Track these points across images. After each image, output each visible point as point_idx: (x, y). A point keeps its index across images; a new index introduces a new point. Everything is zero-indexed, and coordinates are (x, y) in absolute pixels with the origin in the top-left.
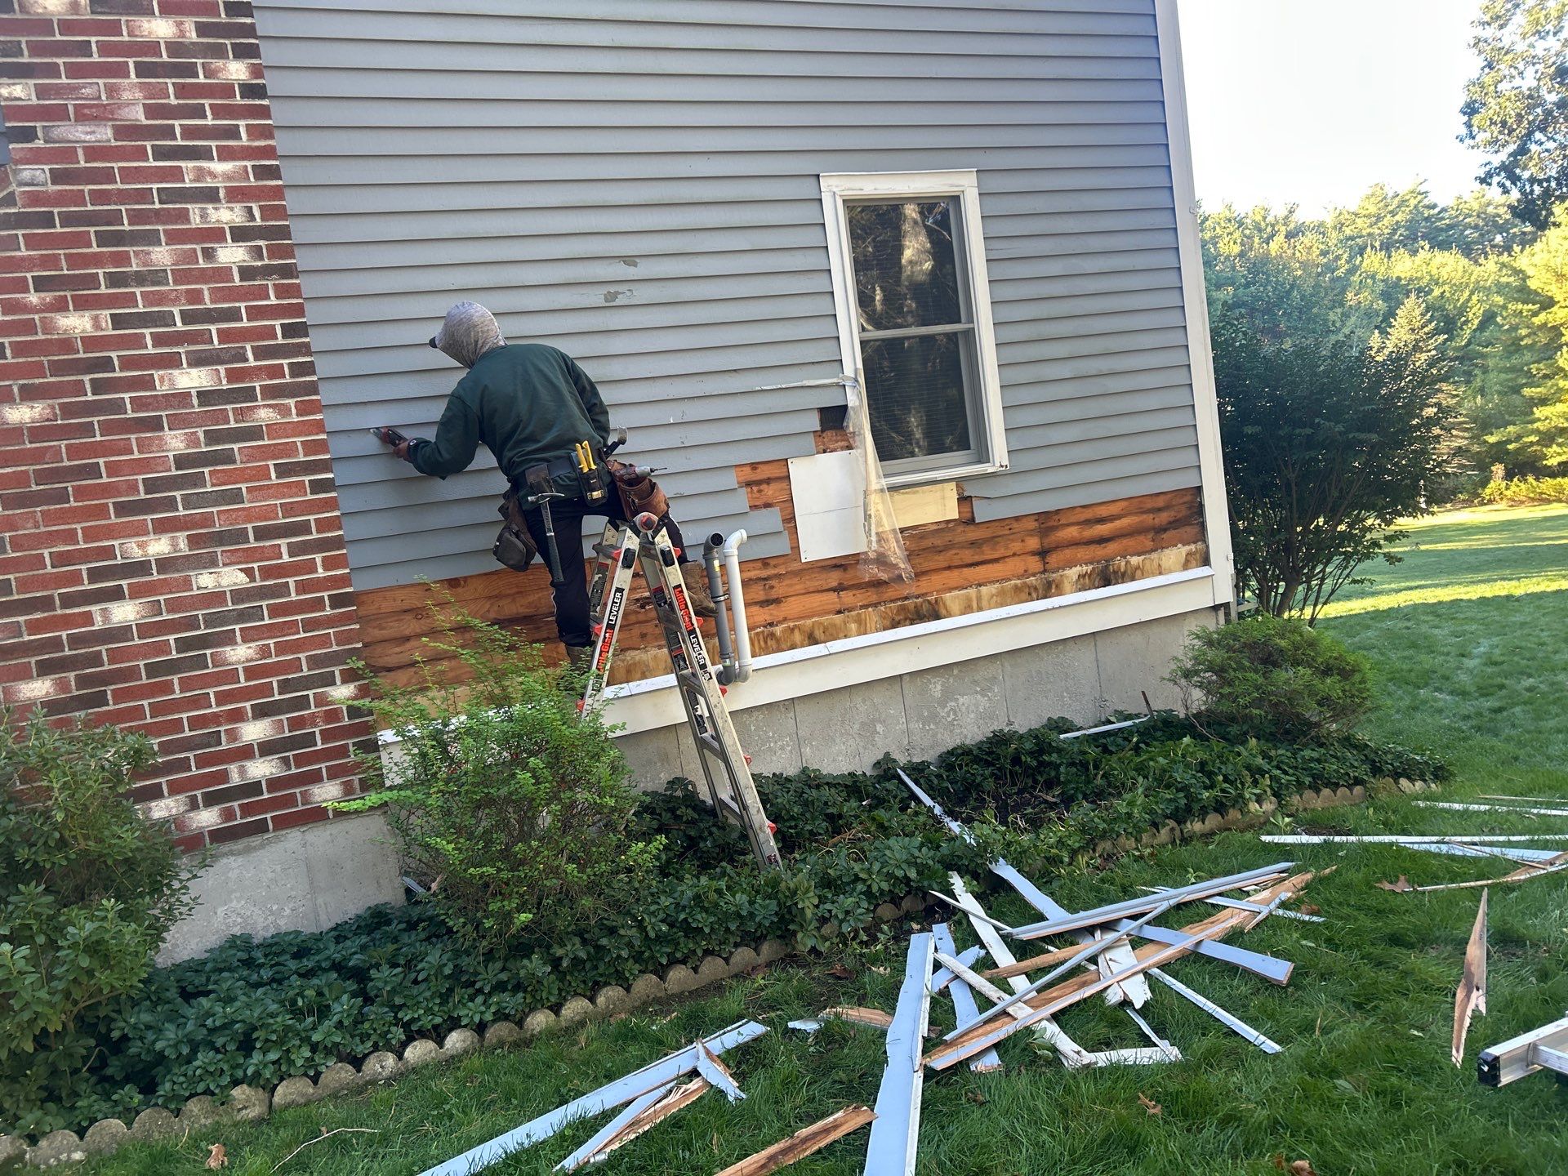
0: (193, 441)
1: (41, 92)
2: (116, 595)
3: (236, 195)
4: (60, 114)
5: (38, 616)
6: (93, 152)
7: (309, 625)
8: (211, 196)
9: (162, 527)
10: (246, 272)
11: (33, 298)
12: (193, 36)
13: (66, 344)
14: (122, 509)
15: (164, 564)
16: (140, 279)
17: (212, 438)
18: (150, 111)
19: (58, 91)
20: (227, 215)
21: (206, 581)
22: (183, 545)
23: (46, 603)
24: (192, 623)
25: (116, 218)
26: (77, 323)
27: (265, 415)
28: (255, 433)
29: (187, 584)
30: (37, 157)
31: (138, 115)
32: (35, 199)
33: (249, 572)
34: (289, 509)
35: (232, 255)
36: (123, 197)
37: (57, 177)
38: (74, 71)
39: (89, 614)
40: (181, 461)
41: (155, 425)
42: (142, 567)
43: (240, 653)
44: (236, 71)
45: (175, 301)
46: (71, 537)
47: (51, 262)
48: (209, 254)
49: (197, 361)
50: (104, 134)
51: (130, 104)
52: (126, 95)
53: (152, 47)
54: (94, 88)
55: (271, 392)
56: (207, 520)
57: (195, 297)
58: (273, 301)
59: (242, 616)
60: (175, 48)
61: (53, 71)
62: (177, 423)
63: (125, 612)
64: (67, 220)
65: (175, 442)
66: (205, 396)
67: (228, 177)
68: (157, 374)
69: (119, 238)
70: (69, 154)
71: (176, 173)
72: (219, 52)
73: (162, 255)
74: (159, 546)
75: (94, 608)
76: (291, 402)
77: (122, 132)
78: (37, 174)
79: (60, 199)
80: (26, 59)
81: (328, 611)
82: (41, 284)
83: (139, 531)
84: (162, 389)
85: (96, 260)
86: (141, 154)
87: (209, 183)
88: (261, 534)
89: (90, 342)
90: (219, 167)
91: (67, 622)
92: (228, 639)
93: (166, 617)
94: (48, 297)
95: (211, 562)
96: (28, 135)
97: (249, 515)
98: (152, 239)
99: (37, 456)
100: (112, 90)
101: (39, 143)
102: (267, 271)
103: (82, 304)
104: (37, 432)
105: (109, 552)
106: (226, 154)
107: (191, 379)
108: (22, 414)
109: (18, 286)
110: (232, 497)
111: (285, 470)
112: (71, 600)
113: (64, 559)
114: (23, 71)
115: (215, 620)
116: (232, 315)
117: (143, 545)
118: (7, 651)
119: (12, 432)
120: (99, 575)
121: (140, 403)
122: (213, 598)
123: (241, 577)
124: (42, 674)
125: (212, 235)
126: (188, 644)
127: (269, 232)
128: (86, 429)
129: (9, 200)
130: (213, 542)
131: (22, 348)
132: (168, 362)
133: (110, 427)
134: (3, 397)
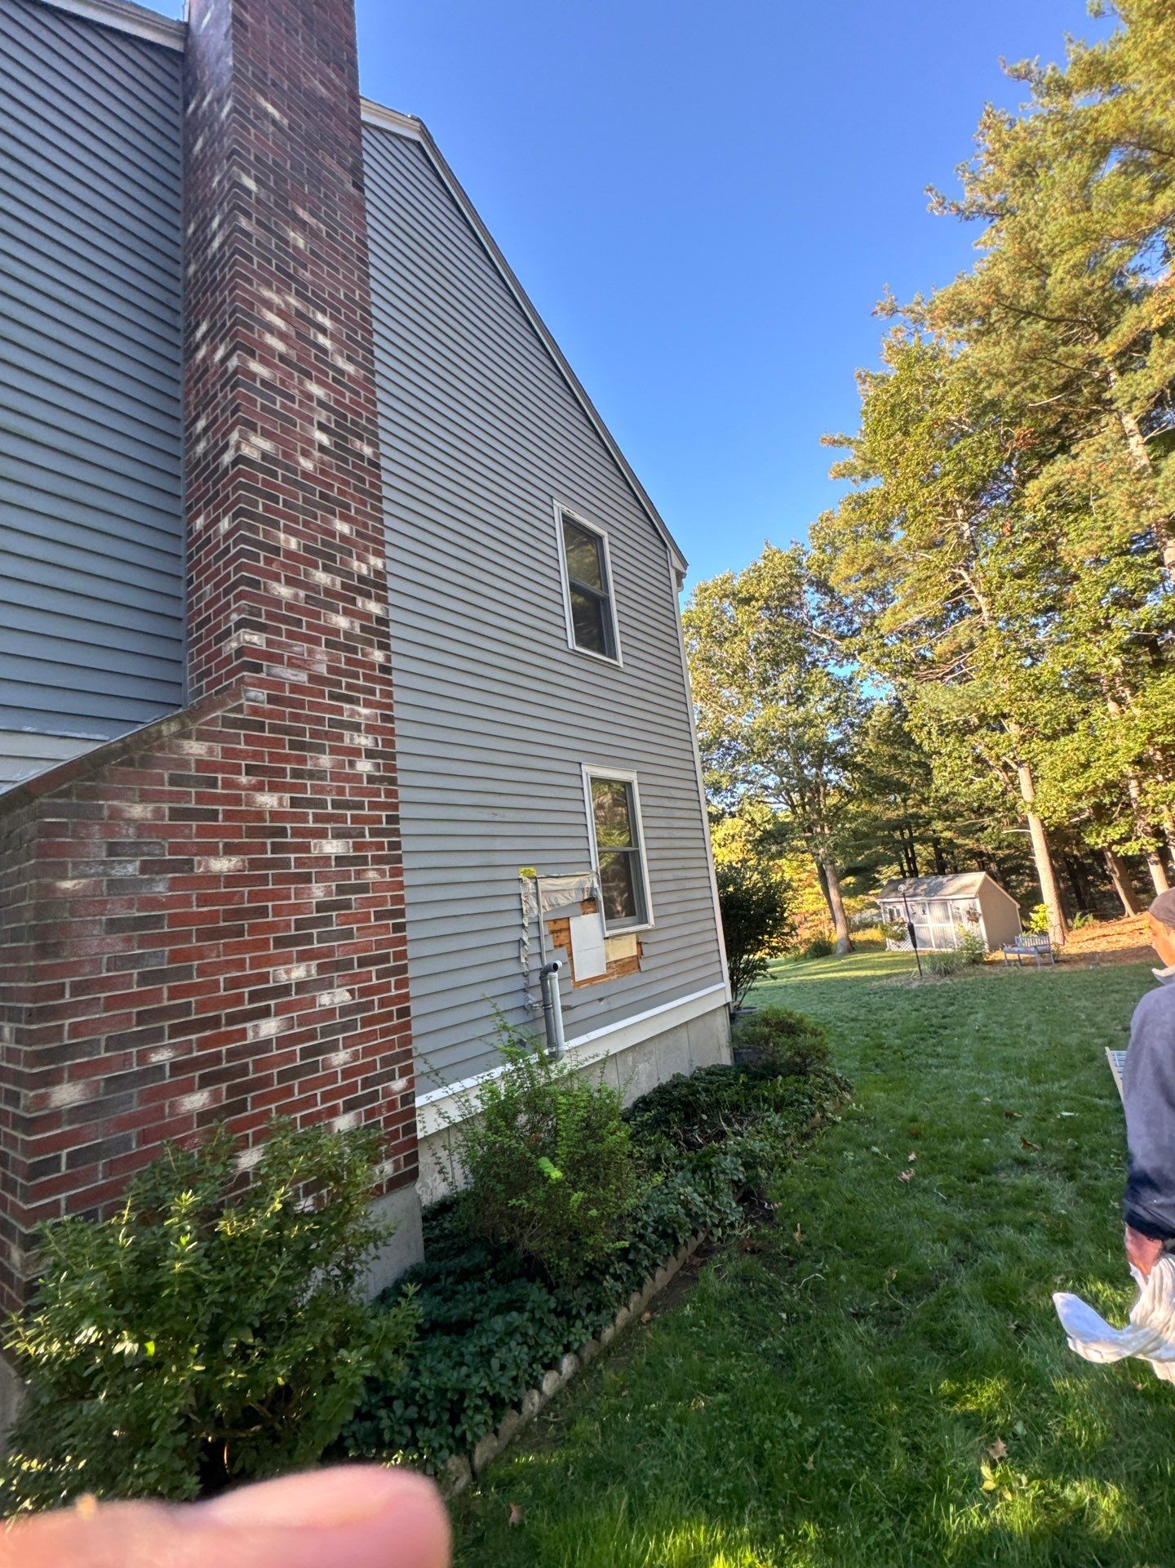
0: (328, 893)
1: (269, 643)
2: (265, 1013)
3: (371, 729)
4: (276, 659)
5: (209, 1033)
6: (295, 688)
7: (385, 1032)
8: (356, 727)
9: (304, 957)
10: (371, 779)
11: (244, 779)
12: (358, 630)
13: (259, 815)
14: (279, 942)
15: (301, 986)
16: (312, 775)
17: (341, 890)
18: (330, 669)
19: (280, 645)
20: (364, 741)
21: (325, 999)
22: (314, 971)
23: (215, 1022)
24: (311, 1035)
25: (302, 732)
26: (268, 801)
27: (372, 876)
28: (363, 888)
29: (312, 1002)
30: (260, 684)
31: (323, 669)
32: (255, 711)
33: (351, 992)
34: (380, 944)
35: (364, 766)
36: (309, 719)
37: (271, 699)
38: (291, 635)
39: (243, 1031)
40: (321, 906)
41: (306, 878)
42: (285, 990)
43: (340, 1058)
44: (378, 656)
45: (329, 793)
46: (240, 965)
47: (257, 755)
48: (352, 764)
49: (338, 835)
50: (302, 678)
51: (320, 662)
52: (318, 657)
53: (336, 632)
54: (300, 648)
55: (378, 860)
56: (330, 952)
57: (341, 791)
58: (383, 799)
59: (345, 1027)
60: (348, 635)
61: (277, 631)
62: (321, 877)
63: (269, 1028)
64: (274, 729)
65: (318, 892)
66: (340, 860)
67: (367, 717)
68: (313, 842)
69: (302, 746)
70: (280, 685)
71: (340, 711)
72: (370, 643)
73: (326, 761)
74: (299, 972)
75: (249, 1025)
76: (387, 867)
77: (313, 678)
78: (259, 695)
79: (270, 714)
80: (262, 620)
81: (395, 1022)
82: (250, 770)
83: (287, 960)
84: (315, 853)
85: (286, 758)
86: (321, 694)
87: (356, 719)
88: (363, 962)
89: (275, 815)
90: (364, 711)
91: (228, 1037)
92: (333, 1047)
93: (296, 1030)
94: (254, 780)
95: (328, 985)
96: (258, 668)
97: (357, 948)
98: (320, 749)
99: (227, 898)
100: (311, 652)
101: (263, 675)
102: (381, 780)
103: (274, 788)
104: (232, 879)
105: (262, 978)
106: (368, 704)
107: (332, 847)
108: (222, 865)
109: (236, 770)
110: (348, 934)
111: (379, 916)
112: (232, 1019)
113: (233, 983)
114: (260, 628)
115: (326, 1032)
116: (360, 806)
117: (288, 972)
118: (176, 1068)
119: (213, 879)
120: (254, 996)
121: (300, 863)
122: (330, 1013)
123: (347, 996)
124: (202, 1086)
125: (355, 752)
126: (306, 1053)
127: (385, 756)
128: (263, 880)
129: (239, 709)
130: (331, 969)
131: (228, 815)
132: (321, 834)
133: (278, 879)
134: (212, 851)
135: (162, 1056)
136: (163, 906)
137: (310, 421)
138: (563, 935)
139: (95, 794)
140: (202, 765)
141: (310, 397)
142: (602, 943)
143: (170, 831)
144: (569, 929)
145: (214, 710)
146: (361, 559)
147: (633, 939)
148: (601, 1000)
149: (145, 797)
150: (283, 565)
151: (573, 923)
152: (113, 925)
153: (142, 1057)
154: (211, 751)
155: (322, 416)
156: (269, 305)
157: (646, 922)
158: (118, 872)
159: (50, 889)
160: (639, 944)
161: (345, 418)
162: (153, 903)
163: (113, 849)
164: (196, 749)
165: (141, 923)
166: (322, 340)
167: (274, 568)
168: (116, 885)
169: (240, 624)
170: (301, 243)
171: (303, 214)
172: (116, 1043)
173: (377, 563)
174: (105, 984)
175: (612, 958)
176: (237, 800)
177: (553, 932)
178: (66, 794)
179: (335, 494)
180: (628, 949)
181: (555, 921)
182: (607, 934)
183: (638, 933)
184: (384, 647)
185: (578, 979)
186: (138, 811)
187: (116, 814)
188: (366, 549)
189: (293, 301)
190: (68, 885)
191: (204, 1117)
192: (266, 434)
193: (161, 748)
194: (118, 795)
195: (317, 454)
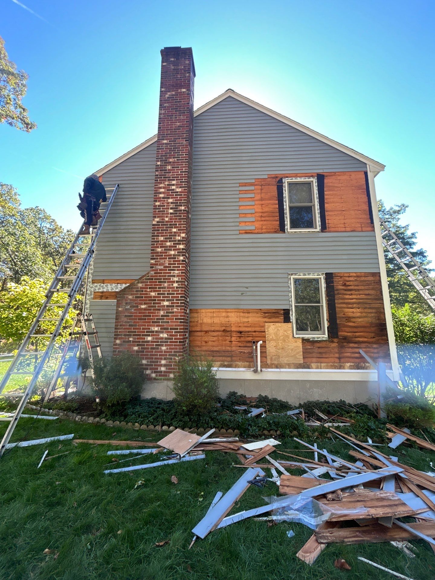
0: (164, 313)
1: (156, 261)
2: (149, 335)
3: (178, 276)
4: (157, 265)
5: (139, 337)
6: (160, 270)
7: (175, 345)
8: (174, 276)
9: (157, 326)
10: (177, 288)
11: (148, 290)
12: (177, 253)
13: (151, 297)
14: (153, 322)
15: (156, 332)
16: (162, 288)
17: (167, 313)
18: (169, 264)
19: (158, 261)
20: (176, 279)
21: (161, 335)
22: (159, 329)
23: (140, 335)
24: (158, 342)
25: (161, 279)
26: (153, 294)
27: (175, 310)
28: (173, 313)
29: (159, 335)
31: (167, 265)
32: (151, 276)
33: (168, 335)
34: (176, 325)
36: (163, 276)
37: (155, 273)
38: (160, 259)
40: (162, 316)
41: (160, 310)
42: (153, 332)
43: (164, 348)
45: (166, 291)
46: (145, 325)
47: (151, 285)
48: (172, 285)
49: (167, 301)
50: (162, 267)
52: (166, 262)
53: (171, 255)
54: (162, 261)
55: (177, 306)
56: (164, 325)
57: (169, 291)
59: (165, 342)
60: (174, 255)
61: (157, 259)
62: (163, 310)
63: (149, 338)
64: (155, 279)
65: (162, 313)
66: (167, 306)
68: (162, 302)
69: (161, 282)
70: (157, 270)
71: (170, 273)
72: (179, 255)
73: (166, 285)
74: (156, 329)
75: (146, 337)
76: (179, 308)
77: (164, 267)
78: (153, 273)
79: (155, 276)
80: (155, 257)
81: (178, 344)
82: (150, 288)
83: (154, 326)
84: (162, 304)
85: (157, 285)
86: (166, 270)
87: (174, 274)
88: (171, 329)
89: (154, 297)
90: (176, 272)
91: (142, 338)
92: (163, 345)
93: (155, 340)
94: (150, 290)
95: (163, 332)
96: (153, 267)
97: (170, 326)
98: (165, 282)
99: (144, 313)
100: (164, 261)
101: (154, 269)
102: (180, 288)
103: (154, 291)
104: (145, 309)
105: (149, 329)
106: (178, 270)
107: (166, 303)
108: (143, 307)
109: (147, 288)
110: (168, 322)
111: (176, 319)
112: (143, 335)
113: (143, 329)
115: (161, 342)
116: (174, 294)
117: (154, 328)
118: (133, 342)
119: (142, 309)
120: (147, 332)
121: (158, 306)
122: (162, 338)
123: (166, 336)
124: (137, 346)
125: (174, 282)
126: (156, 345)
127: (181, 282)
128: (151, 310)
129: (148, 276)
130: (164, 329)
131: (145, 297)
132: (164, 300)
133: (153, 310)
134: (141, 304)
135: (131, 339)
136: (133, 313)
137: (168, 208)
139: (125, 294)
140: (141, 288)
141: (168, 203)
143: (135, 300)
145: (144, 277)
146: (179, 236)
149: (132, 294)
150: (160, 244)
152: (126, 316)
153: (128, 339)
154: (143, 285)
156: (161, 188)
157: (324, 334)
158: (127, 307)
161: (177, 203)
162: (131, 313)
163: (126, 303)
164: (140, 285)
165: (129, 316)
166: (174, 187)
167: (158, 245)
168: (126, 309)
170: (170, 168)
171: (171, 160)
172: (125, 335)
173: (183, 235)
174: (124, 325)
176: (147, 294)
178: (121, 295)
179: (173, 223)
182: (296, 336)
184: (183, 255)
186: (130, 297)
187: (127, 297)
188: (181, 233)
189: (167, 183)
190: (120, 309)
191: (137, 351)
193: (134, 286)
194: (128, 294)
195: (170, 215)
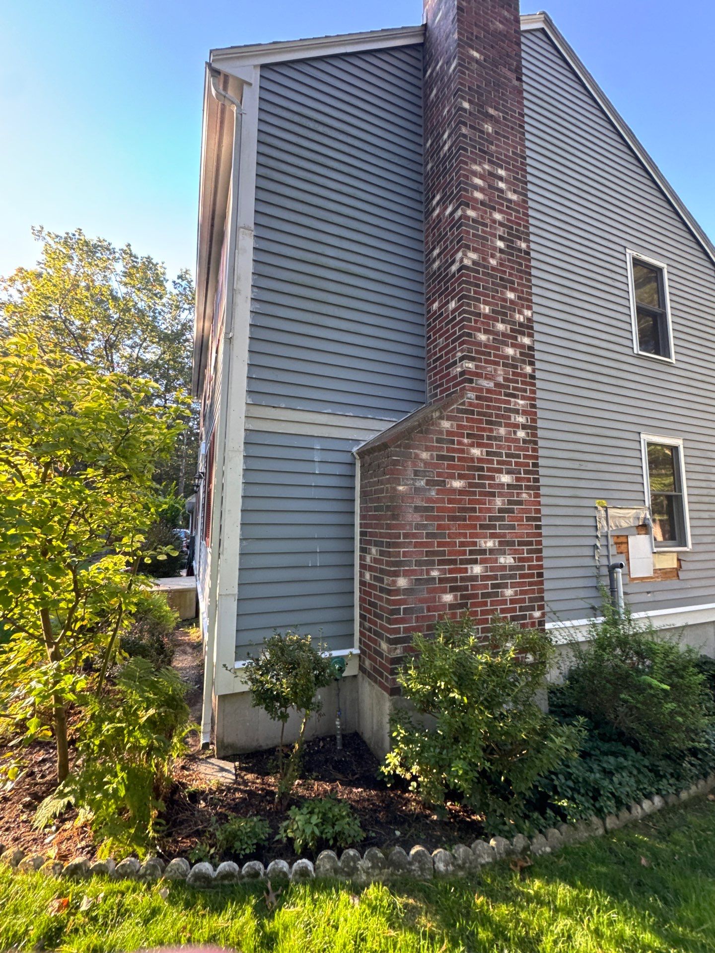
0: (503, 504)
1: (477, 367)
2: (475, 562)
3: (525, 413)
4: (479, 375)
5: (452, 567)
6: (489, 391)
7: (530, 584)
8: (517, 412)
9: (493, 536)
10: (525, 441)
11: (466, 441)
12: (518, 355)
13: (472, 459)
14: (481, 527)
15: (492, 551)
16: (496, 438)
17: (509, 503)
18: (506, 379)
19: (481, 368)
20: (521, 419)
21: (502, 560)
22: (497, 544)
23: (455, 562)
24: (496, 577)
25: (491, 415)
26: (476, 452)
27: (524, 496)
28: (520, 503)
29: (496, 560)
30: (473, 389)
31: (500, 379)
32: (471, 404)
33: (514, 558)
34: (528, 535)
35: (521, 434)
36: (495, 408)
37: (478, 398)
38: (487, 361)
39: (466, 569)
40: (501, 510)
41: (493, 495)
42: (483, 552)
43: (509, 593)
44: (528, 369)
45: (504, 449)
46: (465, 535)
47: (472, 428)
48: (515, 433)
49: (508, 472)
50: (491, 385)
51: (500, 375)
52: (499, 372)
53: (507, 357)
54: (490, 368)
55: (528, 488)
56: (504, 535)
57: (509, 448)
58: (530, 453)
59: (512, 577)
60: (514, 358)
61: (480, 360)
62: (501, 495)
63: (477, 569)
64: (479, 414)
65: (499, 502)
66: (508, 486)
67: (523, 406)
68: (496, 475)
69: (491, 423)
70: (481, 390)
71: (509, 402)
72: (524, 362)
73: (502, 431)
74: (490, 544)
75: (469, 566)
76: (532, 492)
77: (497, 385)
78: (472, 395)
79: (477, 406)
80: (473, 355)
81: (536, 579)
82: (469, 436)
83: (485, 536)
84: (497, 481)
85: (484, 429)
86: (500, 393)
87: (518, 407)
88: (521, 543)
89: (480, 460)
90: (521, 402)
91: (460, 571)
92: (505, 586)
93: (489, 573)
94: (470, 441)
95: (504, 553)
96: (471, 381)
97: (517, 535)
98: (499, 424)
99: (459, 501)
100: (495, 370)
101: (474, 385)
102: (530, 442)
103: (479, 445)
104: (461, 492)
105: (475, 544)
106: (523, 398)
107: (506, 479)
108: (457, 484)
109: (462, 435)
110: (513, 527)
111: (528, 519)
112: (462, 562)
113: (462, 544)
114: (472, 359)
115: (503, 577)
116: (518, 456)
117: (485, 542)
118: (441, 580)
119: (453, 491)
120: (472, 552)
121: (490, 486)
122: (503, 568)
123: (512, 561)
124: (450, 592)
125: (516, 426)
126: (494, 586)
127: (532, 428)
128: (474, 493)
129: (463, 404)
130: (505, 545)
131: (460, 459)
132: (500, 471)
133: (481, 494)
134: (452, 477)
135: (435, 574)
136: (435, 502)
137: (494, 235)
138: (623, 547)
139: (408, 447)
140: (449, 433)
141: (494, 221)
142: (651, 555)
143: (436, 466)
144: (627, 543)
145: (453, 404)
146: (520, 313)
147: (675, 556)
148: (648, 593)
149: (427, 449)
150: (483, 323)
151: (631, 540)
152: (417, 509)
153: (428, 573)
154: (452, 425)
155: (500, 231)
156: (475, 173)
157: (685, 545)
158: (418, 484)
159: (395, 490)
160: (679, 560)
161: (512, 228)
162: (429, 500)
163: (416, 473)
164: (446, 425)
165: (426, 509)
166: (502, 185)
167: (479, 325)
168: (417, 490)
169: (462, 359)
170: (490, 130)
171: (491, 111)
172: (419, 563)
173: (528, 313)
174: (414, 536)
175: (658, 567)
176: (462, 451)
177: (616, 543)
178: (399, 446)
179: (506, 277)
180: (670, 562)
181: (618, 537)
182: (655, 550)
183: (678, 552)
184: (532, 364)
185: (632, 576)
186: (425, 455)
187: (417, 455)
188: (523, 306)
189: (487, 167)
190: (401, 488)
191: (452, 606)
192: (475, 250)
193: (433, 425)
194: (417, 448)
195: (498, 255)
